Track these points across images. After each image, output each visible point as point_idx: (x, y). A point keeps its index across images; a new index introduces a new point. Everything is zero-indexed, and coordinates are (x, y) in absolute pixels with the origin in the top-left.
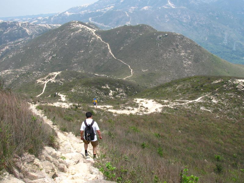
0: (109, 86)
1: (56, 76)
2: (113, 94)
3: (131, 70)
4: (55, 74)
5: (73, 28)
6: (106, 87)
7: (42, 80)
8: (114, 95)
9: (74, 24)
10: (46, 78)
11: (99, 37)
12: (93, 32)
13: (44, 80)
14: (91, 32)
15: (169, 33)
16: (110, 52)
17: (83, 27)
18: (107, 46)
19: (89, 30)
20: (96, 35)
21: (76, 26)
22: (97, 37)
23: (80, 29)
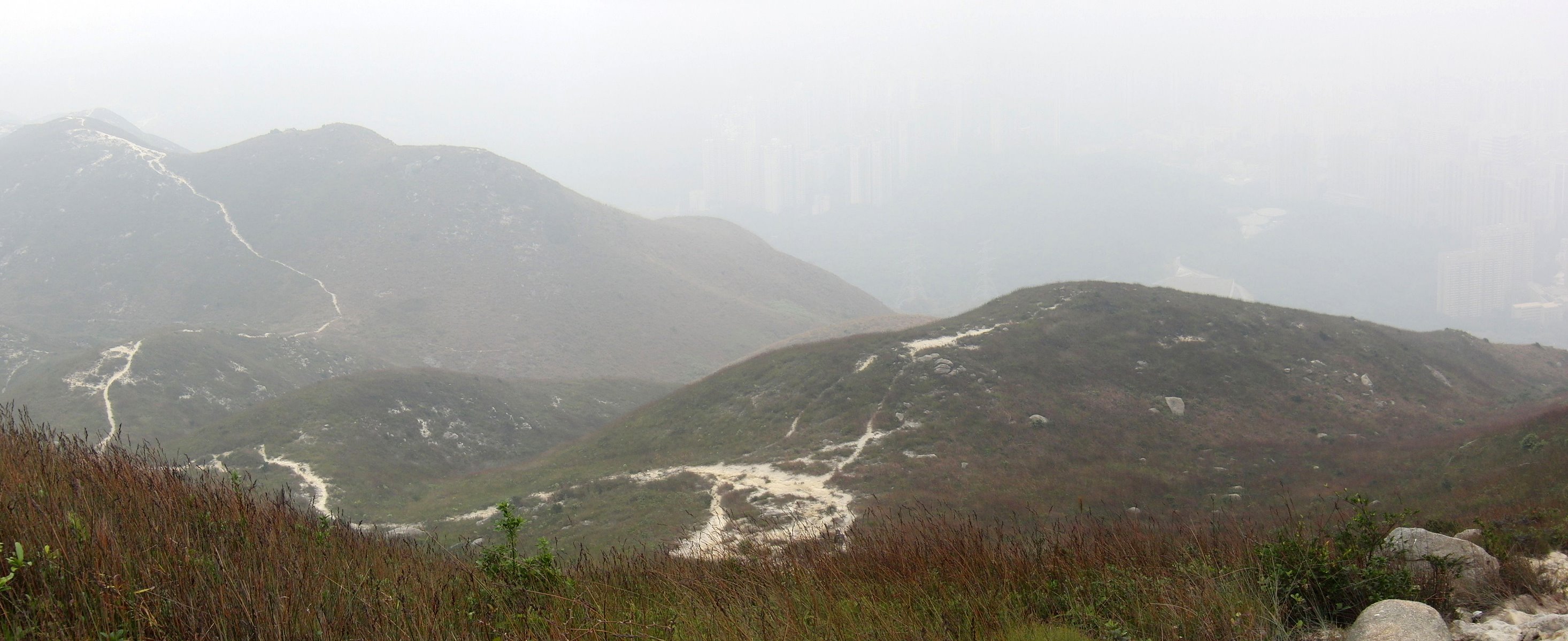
0: (408, 406)
1: (130, 358)
3: (331, 296)
4: (126, 354)
6: (400, 409)
7: (87, 381)
9: (77, 133)
10: (95, 370)
11: (182, 180)
12: (157, 160)
13: (96, 381)
14: (150, 162)
15: (443, 149)
16: (234, 232)
17: (113, 142)
18: (218, 212)
19: (142, 154)
20: (170, 174)
21: (86, 138)
22: (176, 181)
23: (108, 151)
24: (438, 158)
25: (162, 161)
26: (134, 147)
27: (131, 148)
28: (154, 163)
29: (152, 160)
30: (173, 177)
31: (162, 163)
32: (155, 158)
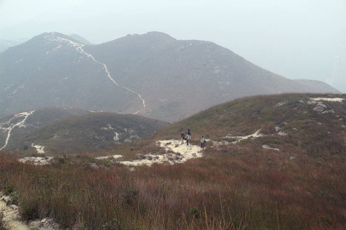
1: (26, 117)
2: (120, 138)
3: (143, 101)
4: (25, 115)
5: (48, 43)
6: (108, 128)
8: (121, 140)
9: (49, 37)
10: (9, 122)
11: (90, 55)
12: (80, 47)
14: (77, 48)
15: (194, 42)
16: (109, 76)
17: (63, 41)
18: (103, 68)
19: (74, 45)
20: (85, 53)
21: (52, 39)
22: (87, 56)
23: (60, 44)
24: (191, 45)
25: (82, 48)
26: (71, 42)
27: (70, 43)
28: (78, 49)
29: (78, 48)
30: (86, 54)
31: (82, 49)
32: (79, 47)
